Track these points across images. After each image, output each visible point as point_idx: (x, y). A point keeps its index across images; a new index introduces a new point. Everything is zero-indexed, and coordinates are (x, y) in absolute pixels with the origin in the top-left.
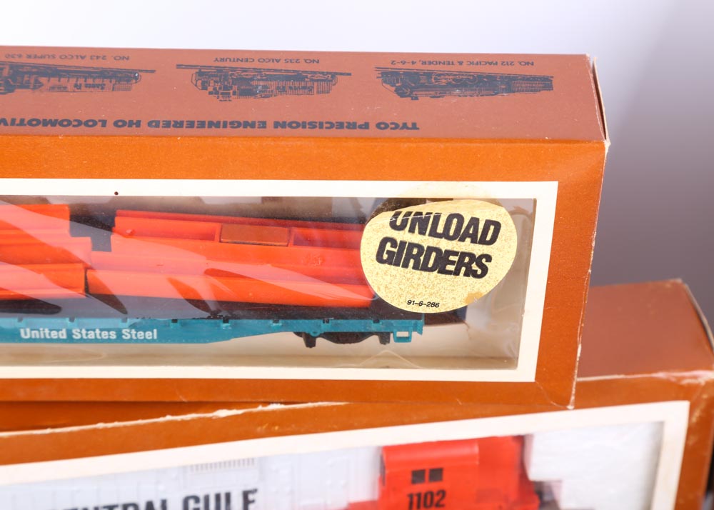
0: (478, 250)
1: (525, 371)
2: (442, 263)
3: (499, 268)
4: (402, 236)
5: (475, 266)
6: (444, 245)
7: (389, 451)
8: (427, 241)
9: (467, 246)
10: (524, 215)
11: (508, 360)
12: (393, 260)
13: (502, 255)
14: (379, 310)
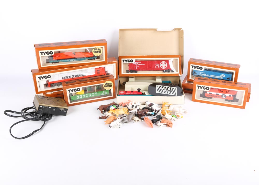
0: (100, 51)
1: (104, 60)
2: (98, 52)
3: (101, 52)
4: (95, 50)
5: (100, 52)
6: (98, 51)
7: (96, 69)
8: (97, 51)
9: (99, 51)
10: (102, 48)
11: (103, 60)
12: (95, 52)
13: (101, 51)
14: (94, 56)
